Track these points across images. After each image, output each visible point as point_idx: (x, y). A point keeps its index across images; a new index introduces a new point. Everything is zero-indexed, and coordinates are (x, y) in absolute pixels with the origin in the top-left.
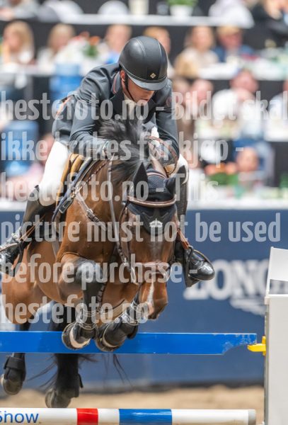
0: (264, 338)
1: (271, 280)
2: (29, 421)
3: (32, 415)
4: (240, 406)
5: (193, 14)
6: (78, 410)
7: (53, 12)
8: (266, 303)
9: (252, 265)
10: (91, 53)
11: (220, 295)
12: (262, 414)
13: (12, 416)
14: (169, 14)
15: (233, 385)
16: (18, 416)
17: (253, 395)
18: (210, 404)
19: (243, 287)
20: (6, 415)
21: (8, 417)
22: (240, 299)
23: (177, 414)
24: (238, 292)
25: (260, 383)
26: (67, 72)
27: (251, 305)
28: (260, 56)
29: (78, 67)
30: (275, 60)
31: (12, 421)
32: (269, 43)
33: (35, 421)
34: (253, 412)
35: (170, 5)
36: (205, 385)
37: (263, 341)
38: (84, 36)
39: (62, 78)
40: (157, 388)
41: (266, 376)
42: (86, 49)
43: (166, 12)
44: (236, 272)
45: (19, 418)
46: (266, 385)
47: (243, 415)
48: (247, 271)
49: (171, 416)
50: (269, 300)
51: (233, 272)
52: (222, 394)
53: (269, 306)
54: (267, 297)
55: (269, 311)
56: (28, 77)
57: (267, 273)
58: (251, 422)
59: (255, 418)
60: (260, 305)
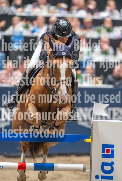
0: (91, 136)
1: (94, 115)
4: (80, 163)
8: (92, 123)
9: (86, 109)
10: (27, 27)
12: (89, 166)
15: (78, 155)
17: (86, 159)
18: (69, 162)
19: (82, 117)
22: (81, 122)
25: (89, 154)
26: (17, 34)
27: (85, 124)
29: (21, 32)
37: (91, 138)
38: (24, 20)
39: (15, 36)
41: (91, 151)
42: (25, 25)
44: (80, 112)
46: (91, 155)
47: (81, 166)
48: (84, 111)
53: (93, 124)
54: (92, 121)
55: (93, 126)
56: (2, 36)
57: (92, 112)
58: (84, 169)
59: (86, 168)
60: (89, 124)
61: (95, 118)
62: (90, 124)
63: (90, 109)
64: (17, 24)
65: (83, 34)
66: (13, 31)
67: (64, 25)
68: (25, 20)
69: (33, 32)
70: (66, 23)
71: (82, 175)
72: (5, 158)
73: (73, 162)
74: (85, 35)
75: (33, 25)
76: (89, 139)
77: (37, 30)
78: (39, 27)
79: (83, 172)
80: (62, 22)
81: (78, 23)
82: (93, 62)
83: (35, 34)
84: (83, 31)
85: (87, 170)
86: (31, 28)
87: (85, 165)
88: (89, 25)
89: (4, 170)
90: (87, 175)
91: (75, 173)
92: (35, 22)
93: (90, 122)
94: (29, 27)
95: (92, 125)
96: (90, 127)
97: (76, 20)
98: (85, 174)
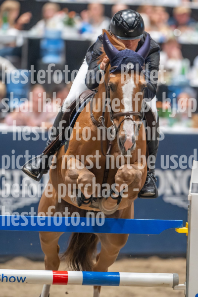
0: (187, 223)
1: (193, 183)
2: (19, 282)
3: (21, 278)
4: (168, 271)
8: (189, 199)
9: (179, 173)
10: (70, 23)
13: (7, 278)
15: (164, 256)
16: (12, 278)
17: (179, 264)
18: (148, 269)
19: (172, 188)
20: (3, 278)
21: (5, 279)
22: (169, 196)
23: (123, 276)
24: (169, 192)
25: (184, 255)
26: (52, 35)
29: (60, 33)
33: (23, 282)
37: (187, 226)
38: (64, 11)
39: (49, 40)
41: (188, 250)
42: (66, 20)
44: (168, 178)
47: (169, 277)
48: (175, 177)
49: (119, 277)
50: (191, 197)
51: (166, 177)
52: (156, 263)
53: (191, 201)
54: (189, 195)
55: (191, 204)
56: (25, 39)
58: (175, 283)
59: (178, 280)
60: (184, 201)
61: (195, 189)
62: (186, 201)
64: (52, 17)
65: (174, 36)
66: (45, 30)
67: (130, 20)
68: (67, 9)
69: (82, 31)
70: (133, 17)
71: (171, 294)
72: (30, 263)
74: (177, 37)
75: (82, 18)
76: (184, 228)
77: (89, 28)
78: (92, 22)
79: (173, 287)
80: (127, 15)
81: (165, 16)
83: (86, 36)
84: (173, 31)
85: (179, 285)
86: (79, 25)
87: (177, 275)
88: (185, 19)
89: (27, 284)
90: (180, 293)
91: (158, 290)
92: (85, 14)
93: (187, 196)
94: (74, 22)
95: (189, 202)
96: (185, 205)
97: (160, 11)
98: (177, 291)
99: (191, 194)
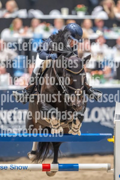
0: (114, 136)
1: (116, 115)
2: (24, 169)
3: (25, 167)
4: (105, 162)
5: (86, 14)
6: (43, 164)
7: (32, 14)
8: (114, 123)
9: (109, 109)
10: (47, 30)
11: (96, 120)
12: (113, 165)
13: (17, 167)
14: (76, 14)
15: (102, 154)
17: (110, 158)
18: (93, 162)
20: (15, 167)
21: (16, 167)
23: (81, 166)
24: (103, 119)
25: (112, 153)
27: (108, 124)
28: (111, 30)
29: (41, 35)
30: (117, 31)
31: (17, 169)
32: (114, 25)
33: (26, 169)
34: (110, 164)
35: (77, 11)
36: (91, 154)
37: (113, 138)
40: (73, 156)
41: (114, 151)
43: (75, 14)
44: (102, 112)
45: (20, 168)
48: (107, 111)
49: (78, 166)
50: (115, 122)
52: (97, 158)
53: (115, 124)
55: (115, 126)
57: (114, 112)
58: (109, 169)
59: (110, 167)
61: (118, 118)
62: (112, 124)
63: (113, 109)
73: (97, 162)
79: (107, 171)
82: (114, 63)
85: (111, 170)
99: (115, 120)
